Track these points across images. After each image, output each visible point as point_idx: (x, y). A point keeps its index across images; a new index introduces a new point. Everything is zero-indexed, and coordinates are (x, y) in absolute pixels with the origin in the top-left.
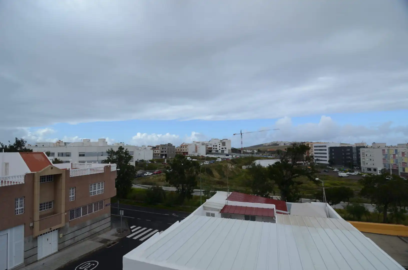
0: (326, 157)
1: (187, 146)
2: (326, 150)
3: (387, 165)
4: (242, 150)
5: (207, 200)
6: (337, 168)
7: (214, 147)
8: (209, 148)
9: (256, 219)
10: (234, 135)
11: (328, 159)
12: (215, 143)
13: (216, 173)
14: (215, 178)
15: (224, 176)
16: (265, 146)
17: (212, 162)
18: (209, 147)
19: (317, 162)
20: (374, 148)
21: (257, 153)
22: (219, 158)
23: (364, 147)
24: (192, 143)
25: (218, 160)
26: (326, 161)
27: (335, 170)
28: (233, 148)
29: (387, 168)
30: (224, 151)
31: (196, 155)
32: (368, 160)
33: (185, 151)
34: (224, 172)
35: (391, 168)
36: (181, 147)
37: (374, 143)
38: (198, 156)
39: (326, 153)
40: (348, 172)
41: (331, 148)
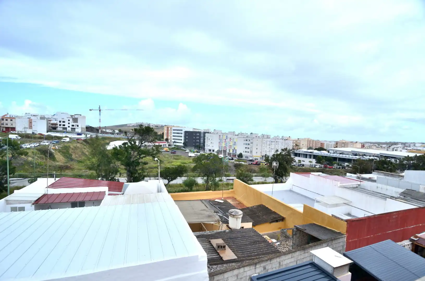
0: (181, 140)
1: (14, 118)
2: (182, 133)
3: (221, 147)
4: (100, 129)
5: (15, 191)
6: (189, 149)
7: (60, 123)
8: (52, 124)
9: (85, 205)
10: (91, 110)
11: (183, 141)
12: (63, 119)
13: (59, 156)
14: (58, 162)
15: (72, 160)
16: (129, 126)
17: (55, 142)
18: (52, 122)
19: (174, 144)
20: (214, 134)
21: (118, 134)
22: (66, 137)
23: (208, 133)
24: (24, 115)
25: (64, 140)
26: (181, 143)
27: (187, 151)
28: (89, 125)
29: (221, 150)
30: (75, 128)
31: (29, 132)
32: (210, 143)
33: (9, 126)
34: (71, 155)
35: (223, 149)
36: (3, 119)
37: (215, 130)
38: (33, 133)
39: (181, 137)
40: (196, 153)
41: (186, 132)
